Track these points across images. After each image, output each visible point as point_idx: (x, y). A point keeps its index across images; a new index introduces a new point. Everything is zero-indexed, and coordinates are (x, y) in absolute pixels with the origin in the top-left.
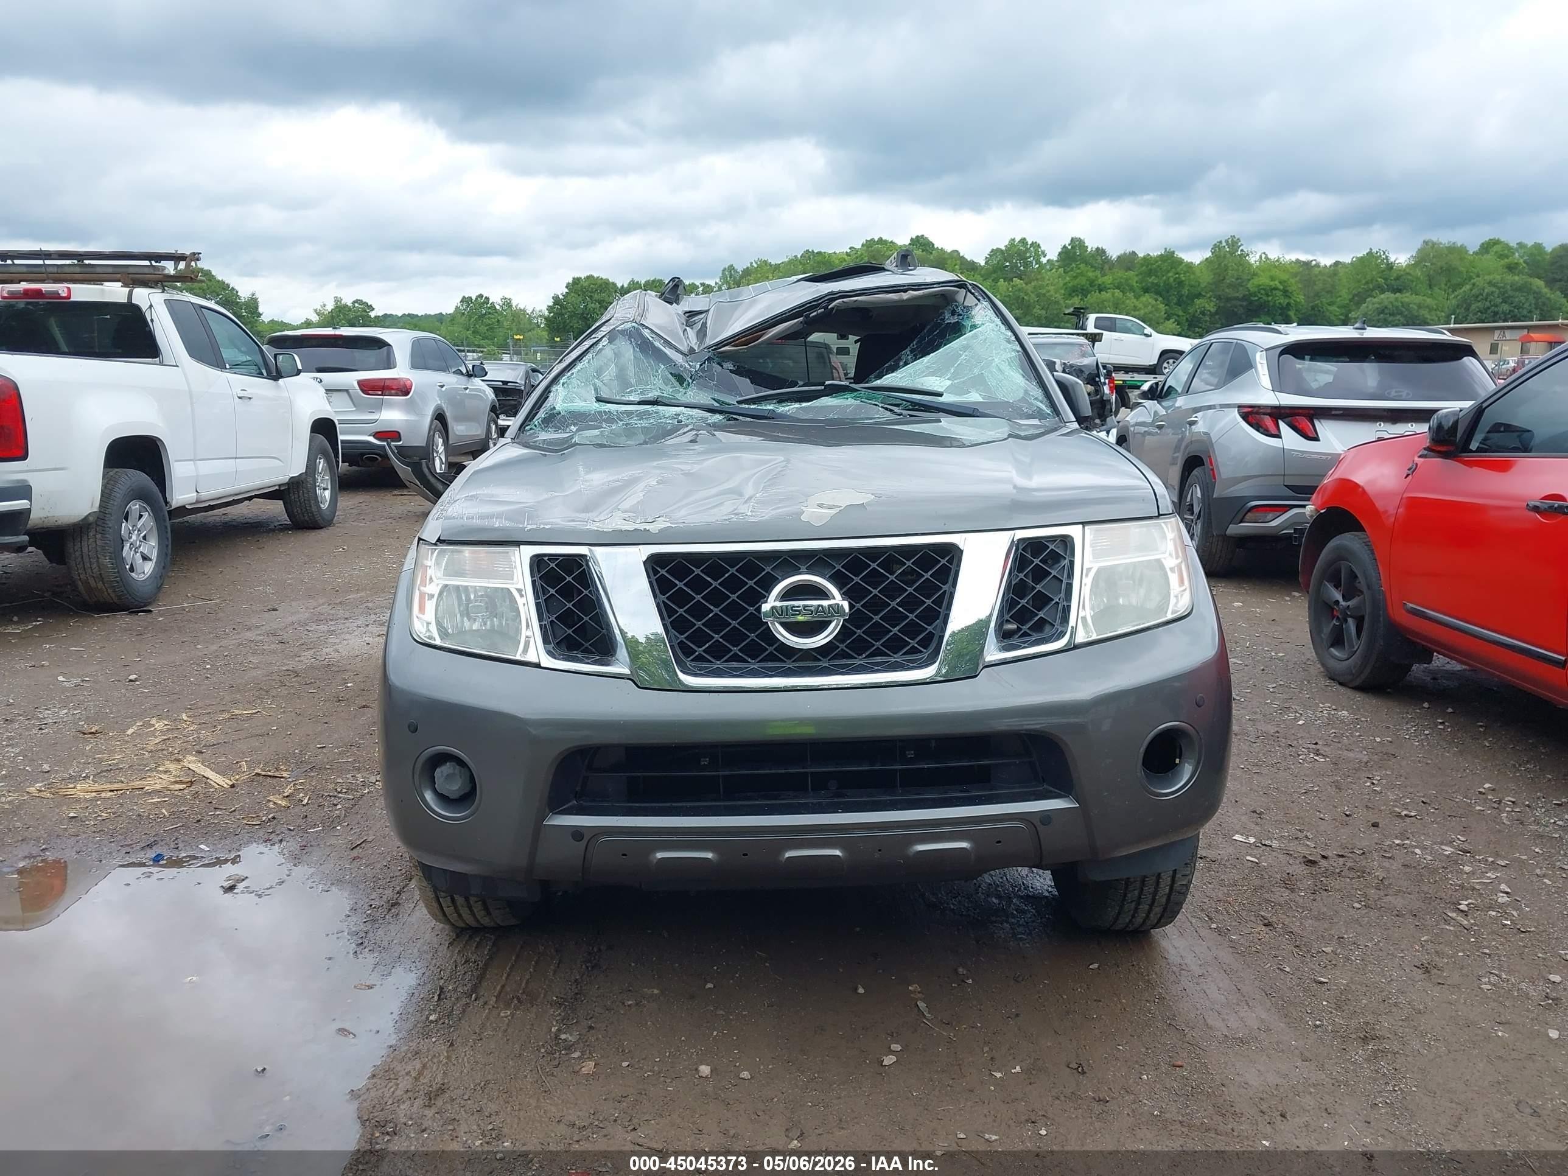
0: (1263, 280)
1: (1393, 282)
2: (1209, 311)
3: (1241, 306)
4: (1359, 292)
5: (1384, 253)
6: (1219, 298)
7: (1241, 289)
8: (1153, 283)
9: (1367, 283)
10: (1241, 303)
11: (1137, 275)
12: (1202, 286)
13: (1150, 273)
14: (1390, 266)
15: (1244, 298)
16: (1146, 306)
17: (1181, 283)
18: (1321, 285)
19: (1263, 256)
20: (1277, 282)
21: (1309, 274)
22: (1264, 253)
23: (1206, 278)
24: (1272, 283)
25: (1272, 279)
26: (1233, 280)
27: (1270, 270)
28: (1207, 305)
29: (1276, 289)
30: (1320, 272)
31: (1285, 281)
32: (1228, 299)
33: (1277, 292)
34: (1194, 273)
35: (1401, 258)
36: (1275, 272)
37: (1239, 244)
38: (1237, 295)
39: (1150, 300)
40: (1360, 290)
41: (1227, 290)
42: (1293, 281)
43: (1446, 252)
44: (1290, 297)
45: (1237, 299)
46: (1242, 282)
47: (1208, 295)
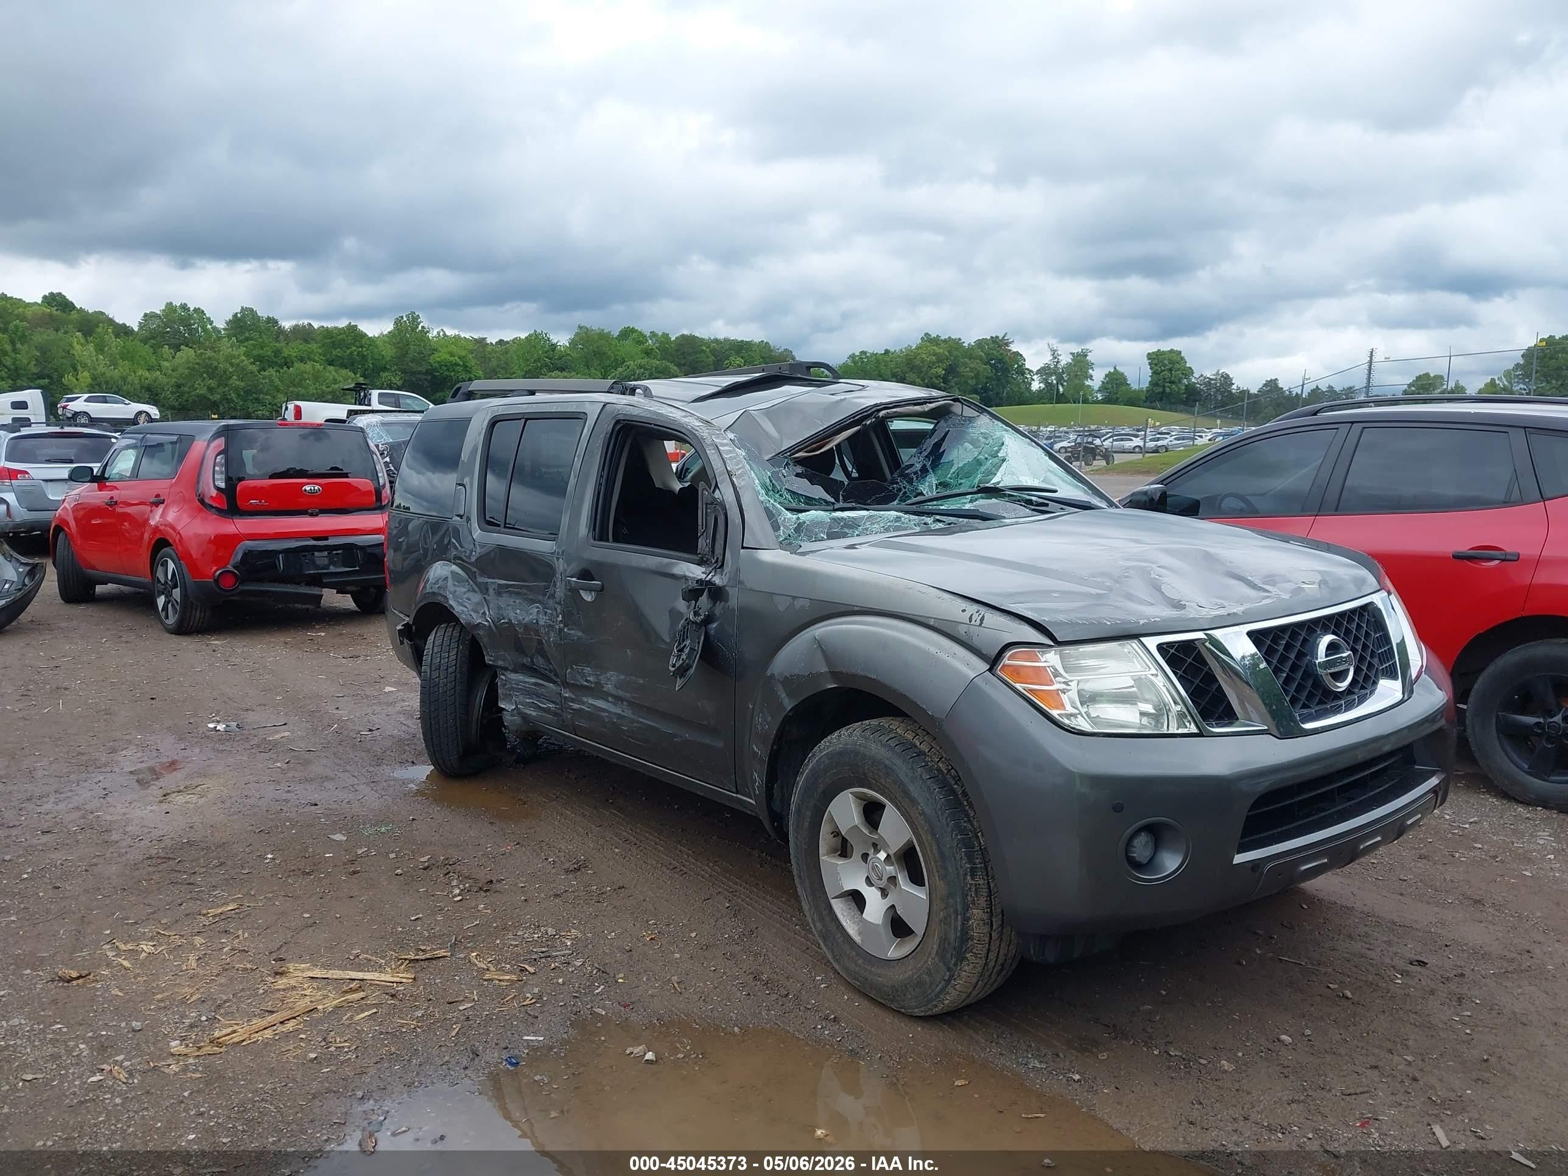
0: (442, 356)
1: (557, 361)
2: (396, 384)
3: (425, 379)
4: (530, 370)
5: (546, 335)
6: (404, 372)
7: (424, 363)
8: (337, 356)
9: (535, 361)
10: (425, 377)
11: (320, 347)
12: (388, 359)
13: (334, 345)
14: (554, 347)
15: (427, 373)
16: (346, 380)
17: (364, 357)
18: (495, 361)
19: (441, 334)
20: (456, 358)
21: (484, 352)
22: (442, 330)
23: (389, 352)
24: (452, 359)
25: (452, 355)
26: (416, 354)
27: (447, 347)
28: (393, 379)
29: (457, 364)
30: (493, 350)
31: (464, 357)
32: (413, 373)
33: (458, 367)
34: (376, 347)
35: (562, 339)
36: (453, 348)
37: (419, 320)
38: (421, 369)
39: (350, 373)
40: (530, 367)
41: (410, 364)
42: (470, 356)
43: (596, 337)
44: (470, 372)
45: (420, 372)
46: (425, 357)
47: (393, 369)
